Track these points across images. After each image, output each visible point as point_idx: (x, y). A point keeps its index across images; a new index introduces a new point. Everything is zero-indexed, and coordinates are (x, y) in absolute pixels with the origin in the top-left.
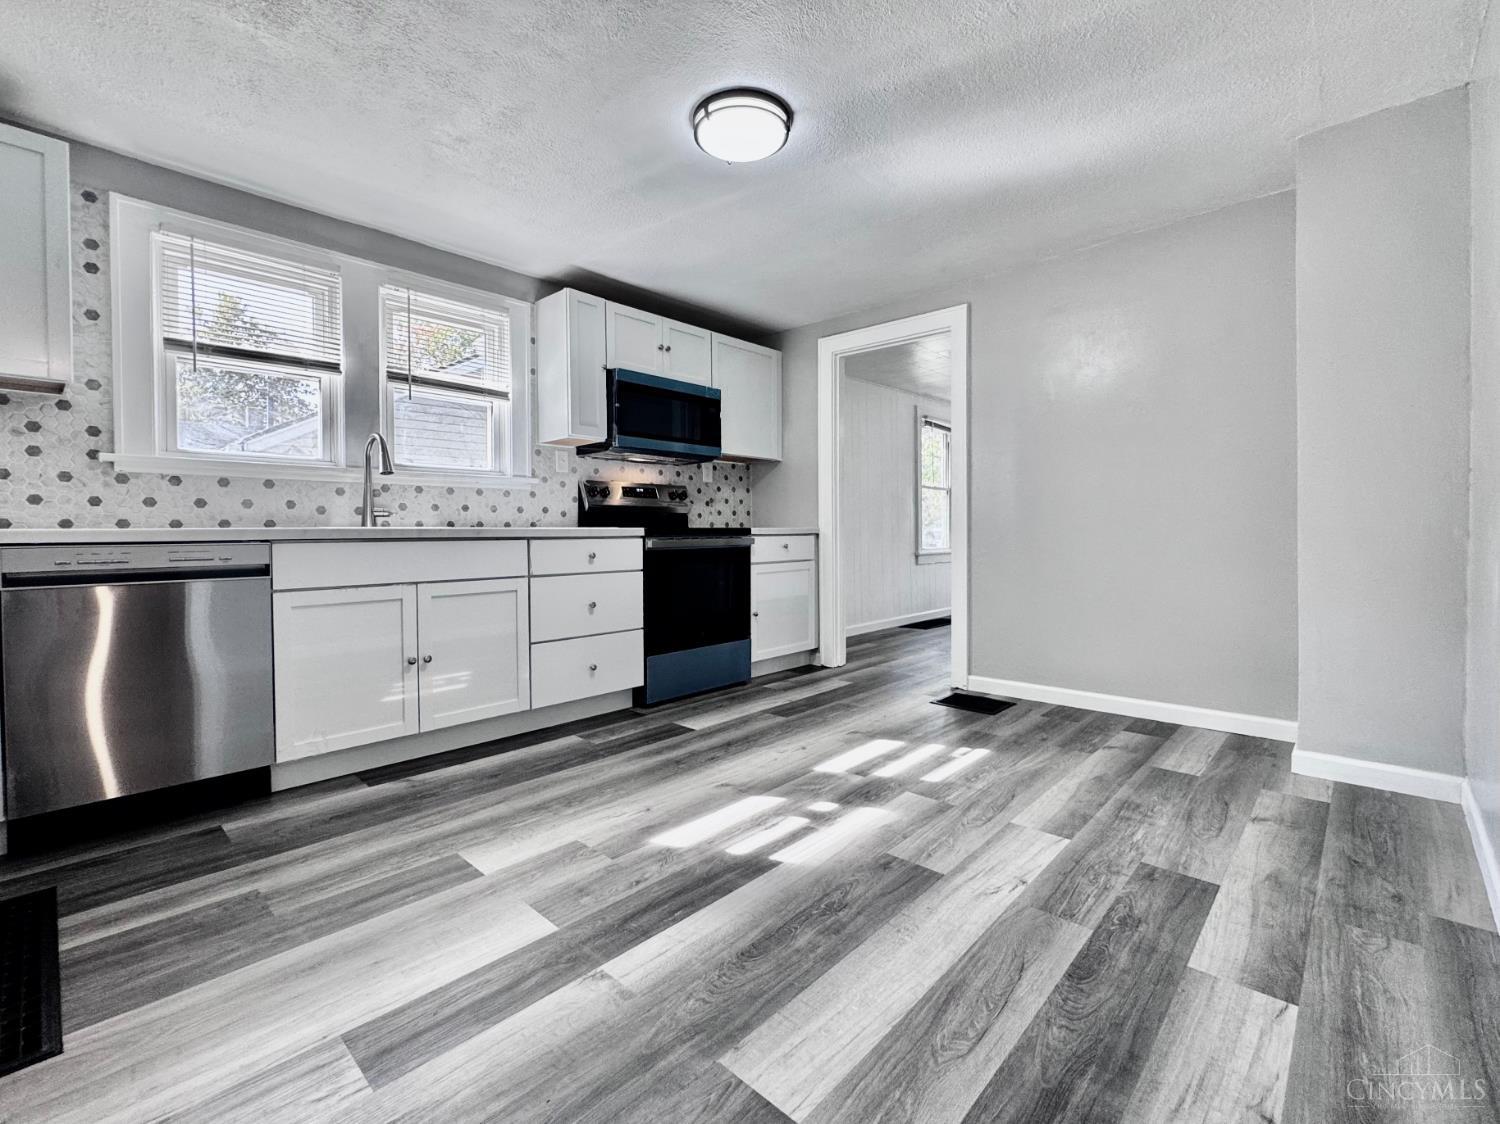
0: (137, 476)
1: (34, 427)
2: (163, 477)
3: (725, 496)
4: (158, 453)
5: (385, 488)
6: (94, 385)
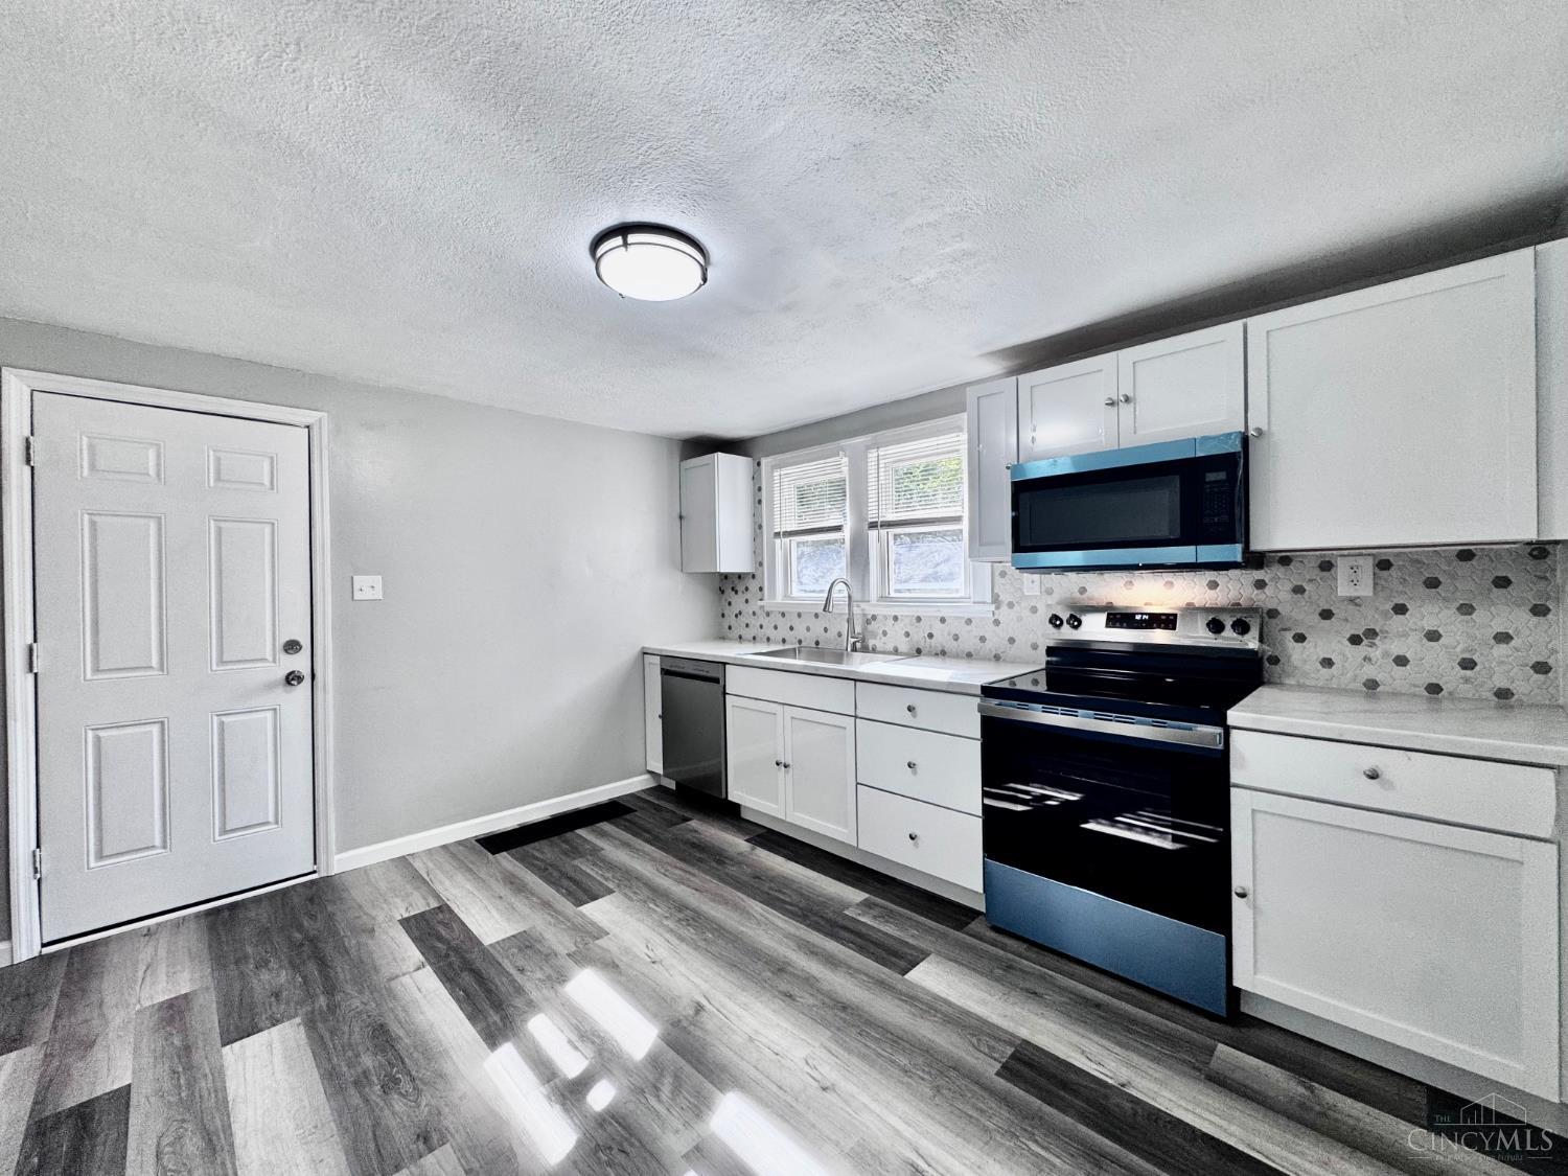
0: (772, 612)
1: (747, 589)
2: (780, 613)
3: (1429, 624)
4: (779, 598)
5: (874, 617)
6: (761, 564)
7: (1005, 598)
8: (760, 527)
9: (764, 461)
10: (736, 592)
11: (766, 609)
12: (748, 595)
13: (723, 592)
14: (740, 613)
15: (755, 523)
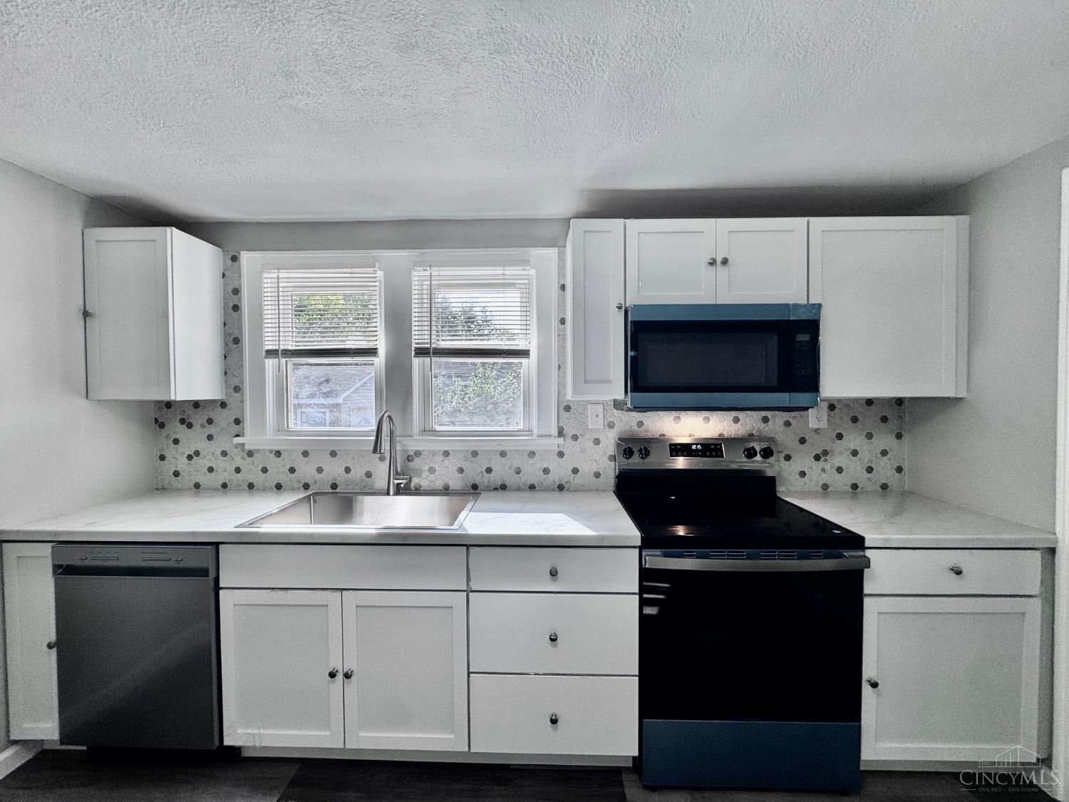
0: (258, 451)
1: (210, 421)
2: (271, 451)
3: (852, 446)
4: (270, 433)
5: (418, 454)
6: (237, 389)
7: (569, 431)
8: (237, 341)
9: (245, 256)
10: (190, 426)
11: (247, 447)
12: (212, 430)
13: (162, 425)
14: (197, 453)
15: (226, 335)
